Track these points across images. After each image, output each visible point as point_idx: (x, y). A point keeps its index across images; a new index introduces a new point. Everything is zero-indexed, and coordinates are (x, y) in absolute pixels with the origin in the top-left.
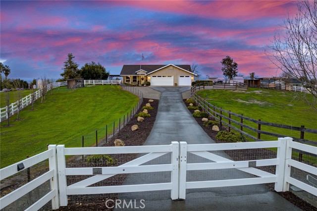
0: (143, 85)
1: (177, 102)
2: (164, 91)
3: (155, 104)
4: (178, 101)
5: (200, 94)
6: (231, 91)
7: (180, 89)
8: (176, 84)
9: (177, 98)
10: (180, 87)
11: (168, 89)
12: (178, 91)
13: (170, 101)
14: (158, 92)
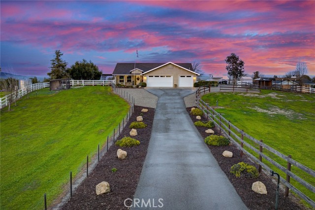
0: (137, 87)
1: (178, 113)
2: (162, 95)
3: (149, 115)
4: (180, 110)
5: (207, 99)
6: (242, 94)
7: (181, 92)
8: (176, 85)
9: (178, 106)
10: (181, 90)
11: (167, 92)
12: (179, 94)
13: (169, 110)
14: (154, 96)
